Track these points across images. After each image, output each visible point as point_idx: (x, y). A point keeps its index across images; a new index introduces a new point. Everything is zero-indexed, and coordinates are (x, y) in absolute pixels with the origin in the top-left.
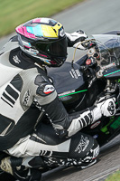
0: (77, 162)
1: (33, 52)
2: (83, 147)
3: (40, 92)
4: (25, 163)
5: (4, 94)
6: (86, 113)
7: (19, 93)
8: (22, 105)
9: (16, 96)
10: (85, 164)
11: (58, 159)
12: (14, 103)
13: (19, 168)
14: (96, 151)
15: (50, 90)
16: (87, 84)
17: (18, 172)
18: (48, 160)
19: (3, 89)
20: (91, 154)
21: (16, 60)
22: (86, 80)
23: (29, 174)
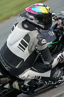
0: (54, 83)
2: (57, 75)
3: (40, 43)
4: (26, 83)
5: (20, 45)
7: (28, 44)
8: (29, 50)
9: (26, 46)
12: (24, 49)
13: (22, 86)
15: (45, 42)
16: (58, 39)
17: (22, 88)
18: (38, 82)
19: (19, 42)
20: (61, 79)
21: (26, 26)
22: (58, 37)
23: (28, 90)
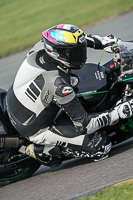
0: (90, 155)
1: (54, 55)
2: (95, 143)
6: (105, 114)
7: (40, 91)
10: (96, 157)
11: (74, 151)
13: (41, 155)
14: (108, 148)
17: (40, 158)
20: (102, 150)
21: (42, 61)
